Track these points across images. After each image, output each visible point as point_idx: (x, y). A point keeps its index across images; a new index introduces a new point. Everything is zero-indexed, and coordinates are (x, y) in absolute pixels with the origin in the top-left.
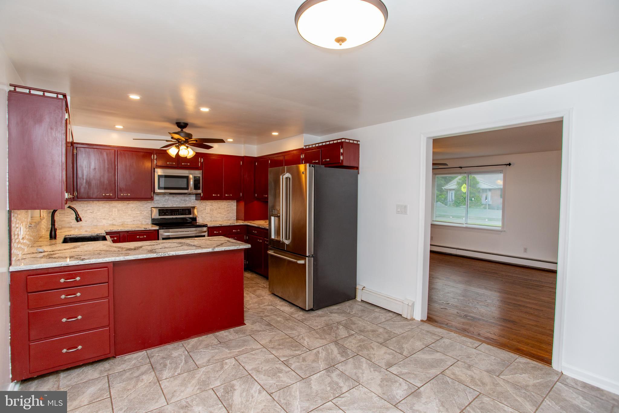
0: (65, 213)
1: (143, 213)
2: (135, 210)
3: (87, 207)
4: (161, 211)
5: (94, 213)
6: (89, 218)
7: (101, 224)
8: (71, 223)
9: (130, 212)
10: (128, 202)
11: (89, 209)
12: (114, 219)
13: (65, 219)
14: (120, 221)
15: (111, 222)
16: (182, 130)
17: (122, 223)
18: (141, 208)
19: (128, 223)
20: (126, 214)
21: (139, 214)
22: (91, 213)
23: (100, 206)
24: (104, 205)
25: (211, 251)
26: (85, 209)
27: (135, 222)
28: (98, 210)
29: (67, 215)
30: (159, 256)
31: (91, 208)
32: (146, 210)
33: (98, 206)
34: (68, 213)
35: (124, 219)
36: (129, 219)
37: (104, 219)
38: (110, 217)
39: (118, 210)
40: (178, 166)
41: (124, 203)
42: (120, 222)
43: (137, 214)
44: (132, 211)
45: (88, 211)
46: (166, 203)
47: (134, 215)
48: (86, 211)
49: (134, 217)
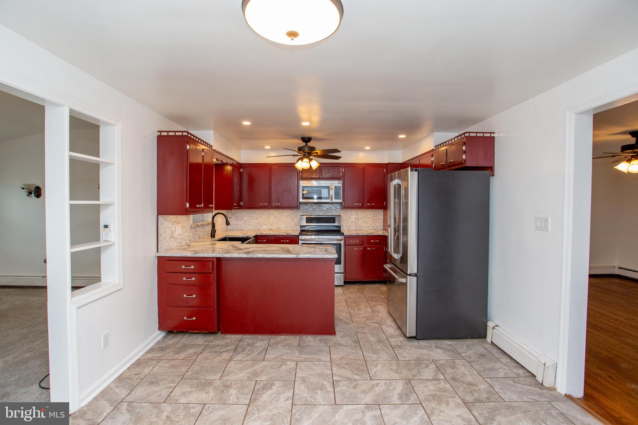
0: (238, 219)
1: (294, 220)
2: (288, 217)
3: (253, 214)
4: (308, 219)
5: (258, 219)
6: (254, 223)
7: (263, 229)
8: (242, 226)
9: (284, 219)
10: (282, 210)
11: (254, 216)
12: (272, 225)
13: (239, 223)
14: (276, 226)
15: (269, 227)
16: (306, 144)
17: (277, 228)
18: (293, 215)
19: (283, 229)
20: (281, 220)
21: (291, 221)
22: (255, 219)
23: (262, 214)
24: (264, 213)
25: (295, 257)
26: (252, 216)
27: (288, 227)
29: (240, 220)
30: (249, 257)
32: (297, 218)
33: (260, 213)
34: (240, 219)
35: (279, 225)
36: (283, 225)
37: (264, 224)
38: (268, 223)
39: (274, 217)
40: (321, 177)
41: (279, 211)
42: (276, 228)
43: (289, 221)
44: (285, 218)
45: (254, 218)
46: (314, 211)
47: (287, 222)
48: (252, 217)
49: (287, 224)
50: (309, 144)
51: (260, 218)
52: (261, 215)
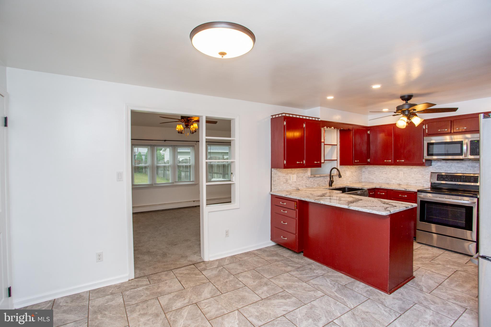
0: (371, 173)
1: (425, 176)
2: (418, 174)
3: (383, 170)
4: (440, 176)
5: (387, 174)
6: (384, 177)
7: (392, 183)
8: (374, 180)
9: (413, 175)
10: (411, 167)
11: (384, 171)
12: (401, 180)
13: (371, 177)
14: (405, 182)
15: (398, 182)
16: (407, 102)
17: (406, 184)
18: (423, 172)
19: (412, 184)
20: (410, 176)
21: (421, 177)
22: (385, 174)
23: (391, 169)
24: (394, 169)
25: (347, 208)
26: (382, 171)
27: (418, 184)
28: (390, 172)
29: (372, 174)
31: (385, 170)
32: (428, 175)
33: (390, 169)
34: (372, 173)
35: (408, 180)
36: (412, 181)
37: (394, 179)
38: (397, 178)
39: (404, 173)
40: (452, 131)
41: (408, 167)
42: (405, 183)
43: (419, 177)
44: (415, 174)
45: (384, 173)
46: (449, 168)
47: (417, 178)
48: (382, 172)
49: (417, 180)
50: (409, 102)
51: (389, 173)
52: (391, 171)
